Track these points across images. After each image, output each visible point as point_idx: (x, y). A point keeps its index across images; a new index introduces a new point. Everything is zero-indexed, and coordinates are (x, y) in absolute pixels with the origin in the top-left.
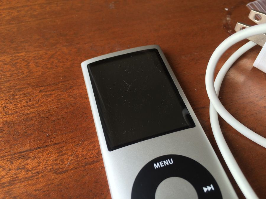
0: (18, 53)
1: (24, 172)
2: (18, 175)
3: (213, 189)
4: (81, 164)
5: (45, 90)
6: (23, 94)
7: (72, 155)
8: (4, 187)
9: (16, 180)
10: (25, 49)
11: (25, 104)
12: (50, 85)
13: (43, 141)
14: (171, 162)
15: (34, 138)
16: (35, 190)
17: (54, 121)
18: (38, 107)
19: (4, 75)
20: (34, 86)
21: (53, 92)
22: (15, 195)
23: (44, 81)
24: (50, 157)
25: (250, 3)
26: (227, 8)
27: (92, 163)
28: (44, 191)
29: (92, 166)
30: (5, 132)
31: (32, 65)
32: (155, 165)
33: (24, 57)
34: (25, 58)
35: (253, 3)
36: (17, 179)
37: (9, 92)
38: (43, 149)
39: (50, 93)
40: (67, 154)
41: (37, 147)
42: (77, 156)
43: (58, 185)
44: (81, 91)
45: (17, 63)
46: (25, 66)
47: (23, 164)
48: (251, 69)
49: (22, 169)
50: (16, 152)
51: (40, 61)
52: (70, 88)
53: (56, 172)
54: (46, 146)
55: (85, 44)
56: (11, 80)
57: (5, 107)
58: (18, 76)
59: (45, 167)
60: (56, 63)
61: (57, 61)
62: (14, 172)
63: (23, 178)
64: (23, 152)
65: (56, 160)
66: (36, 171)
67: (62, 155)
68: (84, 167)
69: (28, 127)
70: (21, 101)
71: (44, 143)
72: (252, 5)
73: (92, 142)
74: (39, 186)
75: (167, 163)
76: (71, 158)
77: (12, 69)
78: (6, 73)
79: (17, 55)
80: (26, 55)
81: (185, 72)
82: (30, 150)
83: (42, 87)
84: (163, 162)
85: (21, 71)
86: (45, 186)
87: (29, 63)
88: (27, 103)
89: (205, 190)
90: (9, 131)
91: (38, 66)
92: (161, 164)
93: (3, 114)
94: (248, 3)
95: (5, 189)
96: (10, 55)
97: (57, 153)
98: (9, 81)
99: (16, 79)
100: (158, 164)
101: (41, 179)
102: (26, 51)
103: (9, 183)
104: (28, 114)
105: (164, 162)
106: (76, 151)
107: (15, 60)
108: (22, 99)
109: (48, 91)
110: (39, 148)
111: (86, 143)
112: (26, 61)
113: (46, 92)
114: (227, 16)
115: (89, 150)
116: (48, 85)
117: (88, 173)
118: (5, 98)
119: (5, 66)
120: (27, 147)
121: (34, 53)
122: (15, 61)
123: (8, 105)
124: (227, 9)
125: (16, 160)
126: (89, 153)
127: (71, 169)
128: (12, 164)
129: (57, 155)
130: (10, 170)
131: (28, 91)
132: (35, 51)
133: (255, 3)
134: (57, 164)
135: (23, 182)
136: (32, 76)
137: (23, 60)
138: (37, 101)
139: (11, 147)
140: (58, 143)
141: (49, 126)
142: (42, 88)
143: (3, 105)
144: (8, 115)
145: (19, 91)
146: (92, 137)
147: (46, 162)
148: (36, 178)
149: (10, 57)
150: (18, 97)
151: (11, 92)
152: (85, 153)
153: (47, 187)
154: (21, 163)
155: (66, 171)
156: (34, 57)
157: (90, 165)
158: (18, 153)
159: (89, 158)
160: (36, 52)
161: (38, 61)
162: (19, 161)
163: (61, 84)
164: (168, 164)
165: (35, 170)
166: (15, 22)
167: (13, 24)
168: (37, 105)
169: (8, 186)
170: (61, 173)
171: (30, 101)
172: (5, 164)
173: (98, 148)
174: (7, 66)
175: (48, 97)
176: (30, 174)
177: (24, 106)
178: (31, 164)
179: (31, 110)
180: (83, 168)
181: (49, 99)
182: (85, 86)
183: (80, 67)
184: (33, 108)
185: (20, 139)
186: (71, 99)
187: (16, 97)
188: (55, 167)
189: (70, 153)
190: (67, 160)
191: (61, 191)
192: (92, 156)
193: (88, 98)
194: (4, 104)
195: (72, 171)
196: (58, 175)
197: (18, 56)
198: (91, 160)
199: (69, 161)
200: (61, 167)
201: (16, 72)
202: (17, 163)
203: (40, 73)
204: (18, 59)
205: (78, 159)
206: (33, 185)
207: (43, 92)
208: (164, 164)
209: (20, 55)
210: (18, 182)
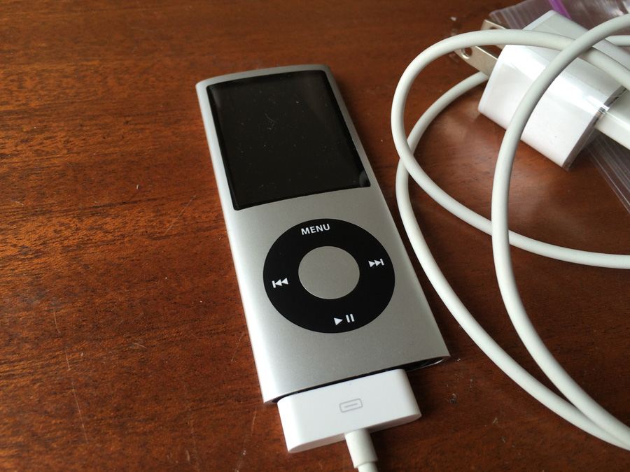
0: (88, 60)
1: (100, 234)
2: (91, 238)
3: (383, 264)
4: (190, 230)
5: (133, 122)
6: (96, 125)
7: (176, 217)
8: (69, 251)
9: (87, 244)
10: (99, 56)
11: (101, 139)
12: (142, 115)
13: (131, 195)
14: (327, 228)
15: (116, 189)
16: (119, 258)
17: (148, 168)
18: (122, 145)
19: (64, 93)
20: (116, 114)
21: (148, 126)
22: (88, 263)
23: (131, 108)
24: (142, 217)
25: (497, 11)
26: (454, 17)
27: (208, 229)
28: (133, 260)
29: (207, 233)
30: (69, 177)
31: (111, 81)
32: (303, 230)
33: (98, 67)
34: (100, 69)
35: (501, 11)
36: (89, 242)
37: (73, 120)
38: (130, 205)
39: (142, 126)
40: (169, 214)
41: (121, 201)
42: (184, 219)
43: (154, 254)
44: (195, 128)
45: (84, 76)
46: (100, 82)
47: (99, 223)
48: (476, 116)
49: (97, 229)
50: (87, 205)
51: (126, 76)
52: (176, 122)
53: (151, 237)
54: (136, 202)
55: (204, 55)
56: (75, 102)
57: (68, 142)
58: (87, 97)
59: (134, 230)
60: (153, 82)
61: (154, 79)
62: (85, 232)
63: (99, 241)
64: (99, 207)
65: (151, 221)
66: (120, 233)
67: (161, 215)
68: (195, 233)
69: (105, 174)
70: (95, 134)
71: (133, 197)
72: (499, 15)
73: (209, 202)
74: (124, 253)
75: (320, 228)
76: (174, 220)
77: (77, 85)
78: (67, 91)
79: (85, 63)
80: (101, 65)
81: (369, 114)
82: (111, 205)
83: (129, 116)
84: (315, 228)
85: (93, 89)
86: (133, 254)
87: (106, 78)
88: (104, 138)
89: (371, 264)
90: (76, 177)
91: (121, 85)
92: (312, 230)
93: (65, 151)
94: (493, 10)
95: (70, 254)
96: (73, 63)
97: (153, 212)
98: (72, 103)
99: (85, 102)
100: (307, 229)
101: (128, 245)
102: (100, 58)
103: (77, 247)
104: (106, 155)
105: (317, 227)
106: (184, 212)
107: (82, 71)
108: (96, 131)
109: (139, 124)
110: (124, 203)
111: (199, 202)
112: (101, 74)
113: (136, 124)
114: (453, 30)
115: (203, 212)
116: (138, 115)
117: (200, 242)
118: (66, 128)
119: (65, 80)
120: (106, 201)
121: (115, 63)
122: (83, 74)
123: (71, 139)
124: (454, 19)
125: (88, 217)
126: (204, 216)
127: (175, 235)
128: (82, 221)
129: (152, 215)
130: (77, 229)
131: (106, 121)
132: (117, 60)
133: (505, 12)
134: (153, 227)
135: (99, 246)
136: (112, 99)
137: (96, 72)
138: (121, 137)
139: (79, 200)
140: (155, 199)
141: (141, 175)
142: (129, 119)
143: (64, 139)
144: (72, 153)
145: (90, 119)
146: (209, 195)
147: (137, 223)
148: (119, 242)
149: (73, 65)
150: (88, 128)
151: (76, 120)
152: (197, 215)
153: (137, 255)
154: (95, 222)
155: (167, 236)
156: (115, 69)
157: (205, 231)
158: (90, 208)
159: (203, 222)
160: (118, 62)
161: (120, 76)
162: (93, 219)
163: (160, 114)
164: (322, 230)
165: (118, 232)
166: (80, 9)
167: (76, 12)
168: (121, 143)
169: (75, 250)
170: (159, 238)
171: (109, 135)
172: (70, 221)
173: (218, 210)
174: (69, 80)
175: (138, 133)
176: (110, 237)
177: (99, 143)
178: (111, 223)
179: (111, 149)
180: (193, 235)
181: (141, 136)
182: (202, 122)
183: (194, 91)
184: (115, 147)
185: (94, 189)
186: (178, 139)
187: (84, 128)
188: (150, 231)
189: (173, 214)
190: (169, 222)
191: (159, 261)
192: (207, 220)
193: (205, 138)
194: (65, 137)
195: (177, 238)
196: (155, 242)
197: (87, 66)
198: (206, 225)
199: (172, 224)
200: (159, 231)
201: (84, 90)
202: (89, 222)
203: (126, 96)
204: (87, 70)
205: (186, 223)
206: (115, 251)
207: (131, 124)
208: (316, 230)
209: (90, 63)
210: (92, 247)
